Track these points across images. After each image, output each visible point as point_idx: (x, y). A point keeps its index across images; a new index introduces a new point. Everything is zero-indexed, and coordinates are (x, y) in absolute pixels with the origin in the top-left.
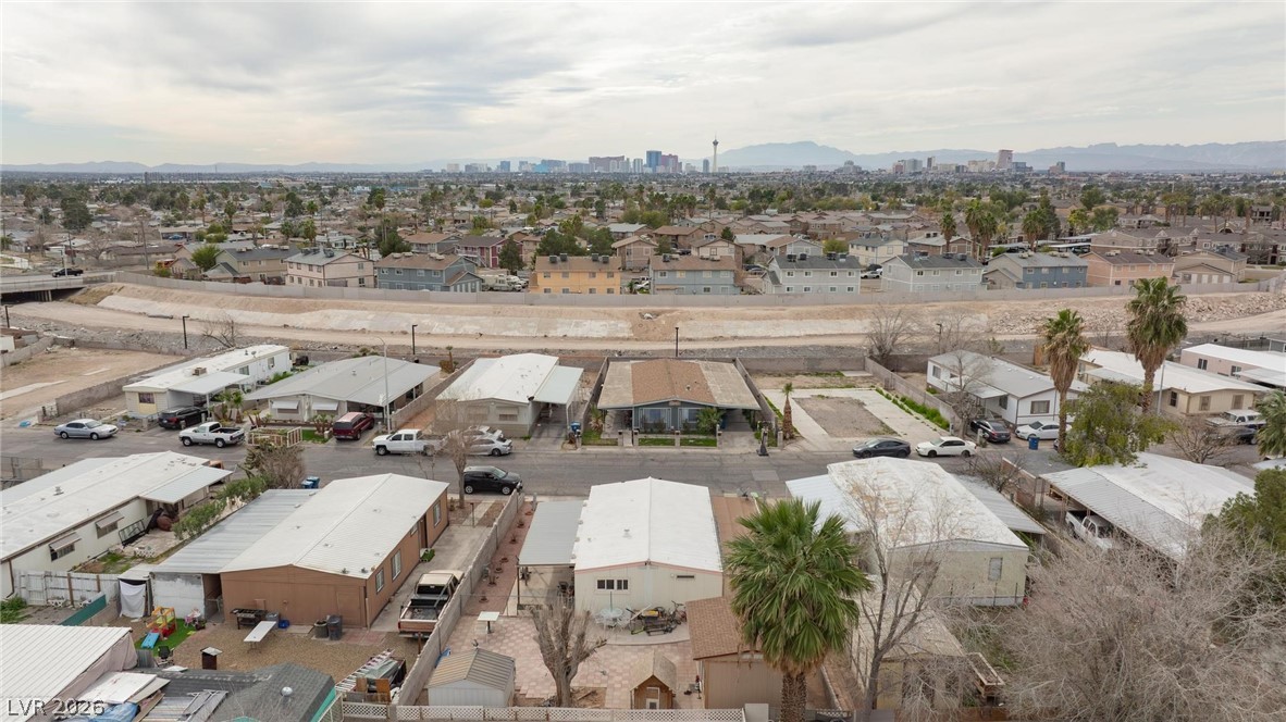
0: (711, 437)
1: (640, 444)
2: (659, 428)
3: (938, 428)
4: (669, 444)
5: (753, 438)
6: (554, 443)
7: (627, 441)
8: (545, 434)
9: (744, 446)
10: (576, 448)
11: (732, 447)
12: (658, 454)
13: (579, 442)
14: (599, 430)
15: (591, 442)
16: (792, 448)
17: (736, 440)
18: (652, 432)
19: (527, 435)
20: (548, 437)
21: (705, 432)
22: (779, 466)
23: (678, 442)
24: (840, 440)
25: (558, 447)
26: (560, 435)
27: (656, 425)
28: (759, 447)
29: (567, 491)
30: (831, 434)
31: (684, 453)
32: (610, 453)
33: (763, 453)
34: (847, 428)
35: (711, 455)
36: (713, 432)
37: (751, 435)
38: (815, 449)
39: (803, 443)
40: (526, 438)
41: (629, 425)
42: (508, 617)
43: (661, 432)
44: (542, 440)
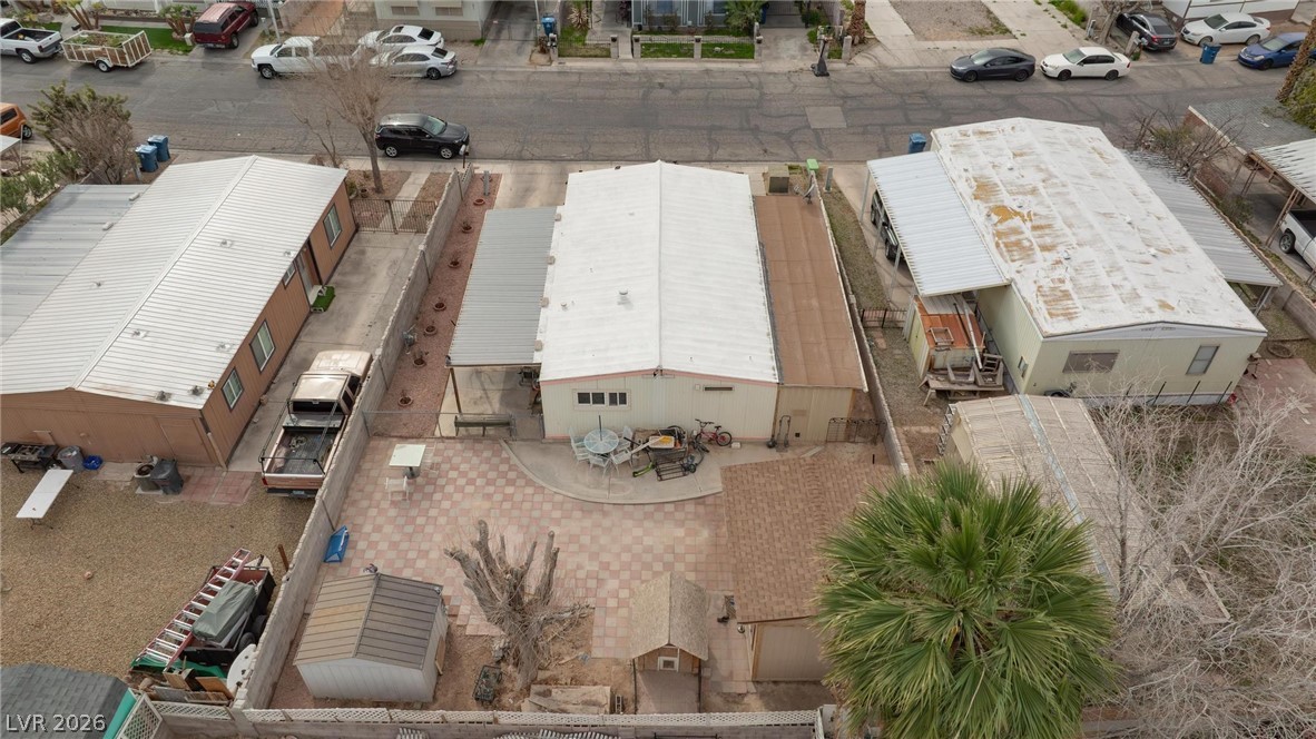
0: (745, 40)
1: (644, 55)
2: (671, 25)
3: (1070, 23)
4: (685, 55)
5: (805, 40)
6: (519, 51)
7: (624, 49)
8: (505, 34)
9: (793, 57)
10: (551, 61)
11: (777, 58)
12: (669, 73)
13: (554, 53)
14: (584, 27)
15: (572, 51)
16: (863, 62)
17: (783, 44)
18: (660, 32)
19: (479, 37)
20: (510, 39)
21: (737, 32)
22: (845, 97)
23: (698, 49)
24: (930, 44)
25: (524, 60)
26: (527, 34)
27: (666, 20)
28: (813, 59)
29: (537, 152)
30: (919, 35)
31: (707, 71)
32: (599, 72)
33: (821, 71)
34: (939, 21)
35: (746, 73)
36: (749, 31)
37: (801, 35)
38: (896, 64)
39: (878, 51)
40: (479, 42)
41: (627, 17)
42: (442, 438)
43: (673, 32)
44: (501, 46)
